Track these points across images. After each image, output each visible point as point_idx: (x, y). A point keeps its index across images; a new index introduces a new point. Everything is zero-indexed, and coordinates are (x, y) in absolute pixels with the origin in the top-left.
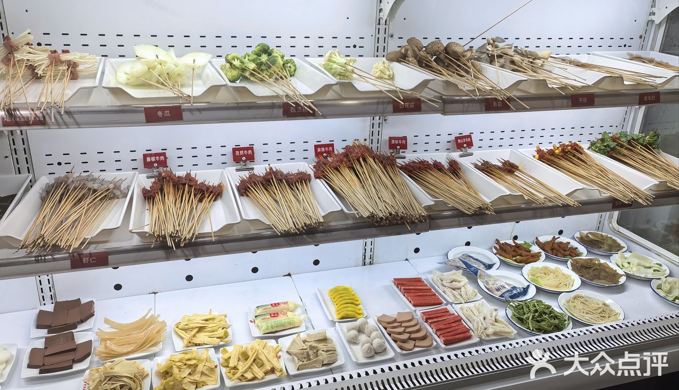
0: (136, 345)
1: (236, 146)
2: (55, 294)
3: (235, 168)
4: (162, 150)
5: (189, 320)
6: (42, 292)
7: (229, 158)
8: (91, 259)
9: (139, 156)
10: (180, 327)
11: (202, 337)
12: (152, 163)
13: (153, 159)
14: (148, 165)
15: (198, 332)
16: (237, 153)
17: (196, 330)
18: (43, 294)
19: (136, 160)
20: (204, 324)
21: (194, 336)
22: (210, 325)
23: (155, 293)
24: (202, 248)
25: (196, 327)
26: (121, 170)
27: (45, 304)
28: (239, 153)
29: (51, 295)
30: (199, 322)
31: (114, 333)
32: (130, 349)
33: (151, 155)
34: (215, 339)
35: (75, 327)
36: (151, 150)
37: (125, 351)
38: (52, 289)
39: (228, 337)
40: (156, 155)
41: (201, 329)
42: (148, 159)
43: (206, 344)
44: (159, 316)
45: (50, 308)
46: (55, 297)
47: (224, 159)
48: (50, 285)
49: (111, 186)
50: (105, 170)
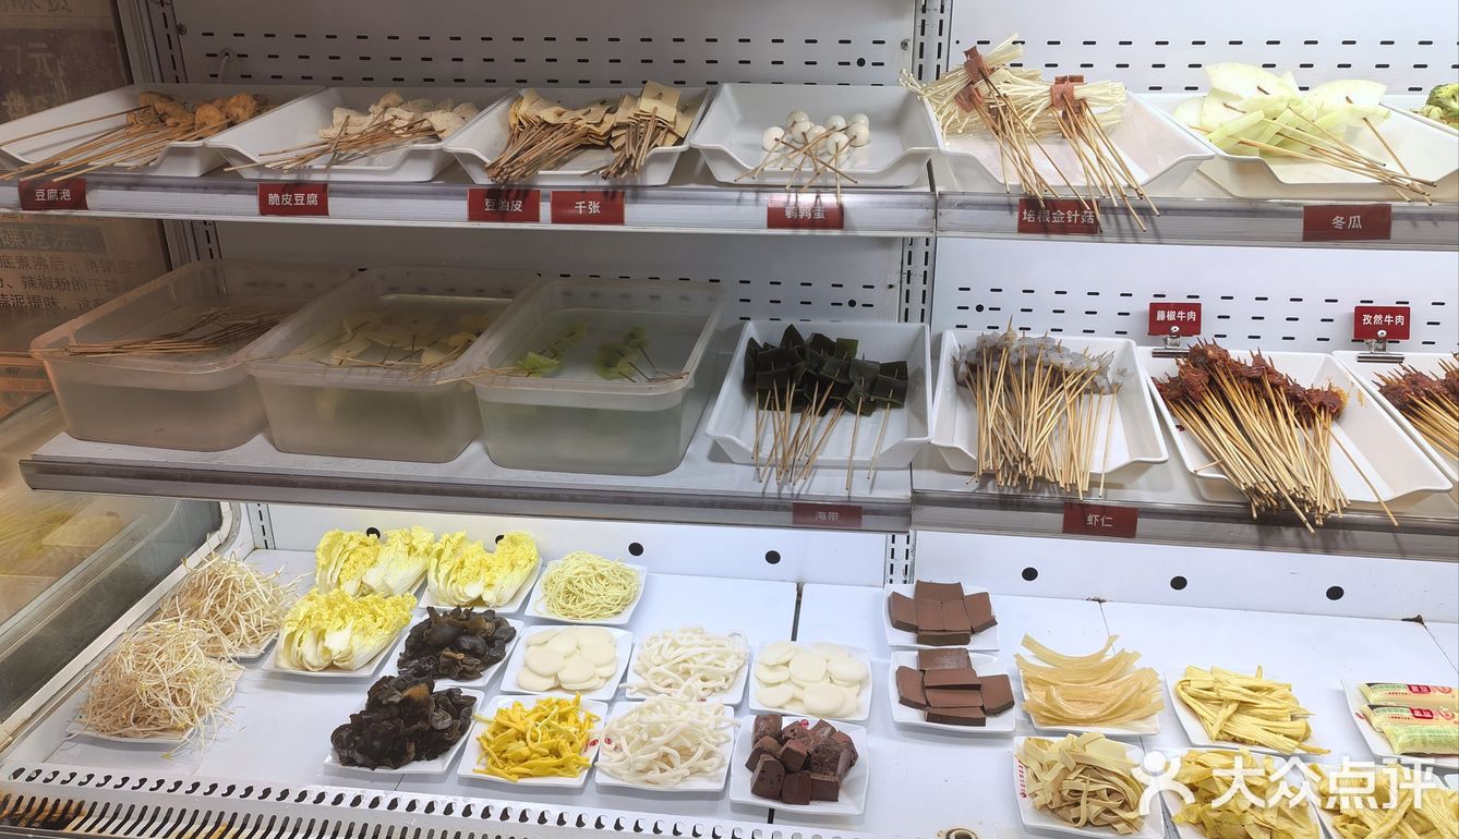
0: (1103, 706)
1: (1362, 302)
2: (913, 565)
3: (1357, 353)
4: (1189, 297)
5: (1216, 681)
6: (892, 557)
7: (1343, 328)
8: (1102, 520)
9: (1140, 305)
10: (1191, 689)
11: (1246, 726)
12: (1167, 324)
13: (1171, 316)
14: (1157, 328)
15: (1237, 711)
16: (1367, 318)
17: (1233, 707)
18: (892, 561)
19: (1128, 314)
20: (1251, 697)
21: (1229, 719)
22: (1264, 702)
23: (1100, 601)
24: (1345, 535)
25: (1232, 701)
26: (1093, 332)
27: (891, 581)
28: (1372, 320)
29: (906, 566)
30: (1234, 688)
31: (1049, 672)
32: (1091, 714)
33: (1167, 307)
34: (1281, 737)
35: (967, 642)
36: (1164, 296)
37: (1083, 714)
38: (910, 554)
39: (1309, 740)
40: (1177, 307)
41: (1243, 707)
42: (1161, 316)
43: (1260, 745)
44: (1136, 655)
45: (907, 591)
46: (913, 572)
47: (1326, 330)
48: (909, 547)
49: (1095, 366)
50: (1061, 330)
